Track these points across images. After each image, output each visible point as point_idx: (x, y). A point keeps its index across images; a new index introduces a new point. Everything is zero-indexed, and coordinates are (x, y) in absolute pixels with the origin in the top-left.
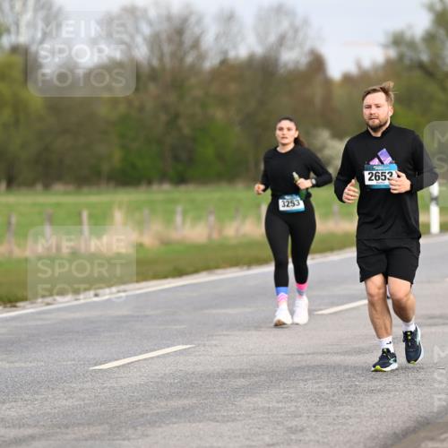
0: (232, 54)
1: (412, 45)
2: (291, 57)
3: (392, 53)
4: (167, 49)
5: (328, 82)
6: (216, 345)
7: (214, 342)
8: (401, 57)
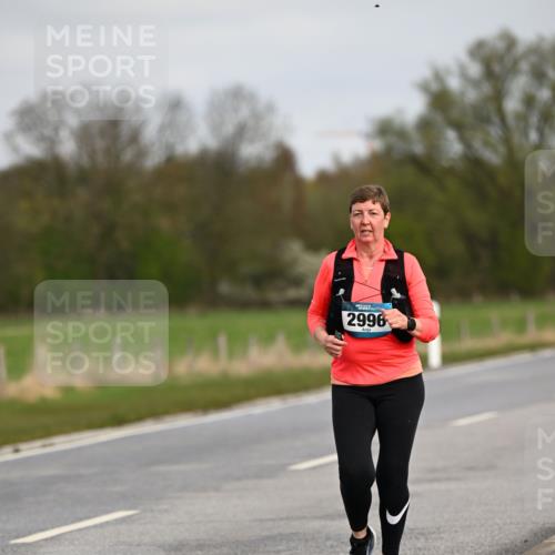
0: (180, 150)
1: (401, 134)
2: (253, 151)
3: (378, 145)
4: (100, 144)
5: (299, 182)
6: (166, 511)
7: (165, 507)
8: (389, 151)
